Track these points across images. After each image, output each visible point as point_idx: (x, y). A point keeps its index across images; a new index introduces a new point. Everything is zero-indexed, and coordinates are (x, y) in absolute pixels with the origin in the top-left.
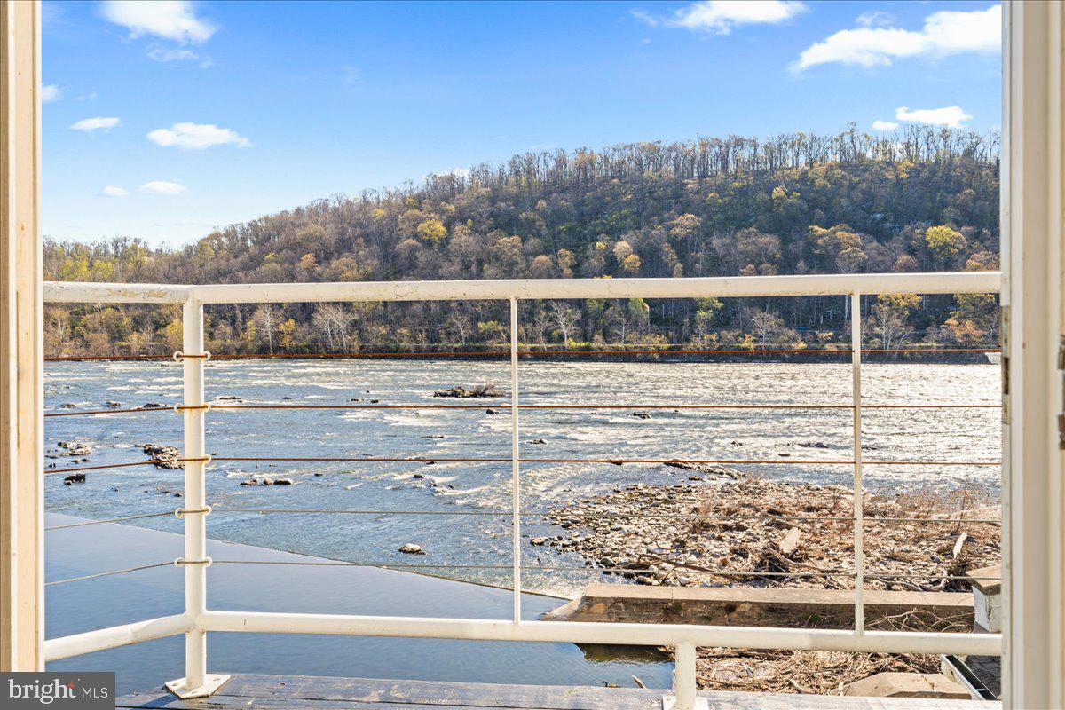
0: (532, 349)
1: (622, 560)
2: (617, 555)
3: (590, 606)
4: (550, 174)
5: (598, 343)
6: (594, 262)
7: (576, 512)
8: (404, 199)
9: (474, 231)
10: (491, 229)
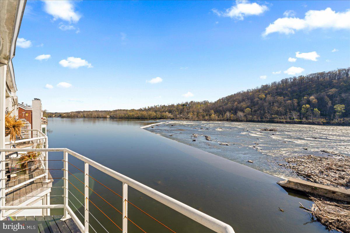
0: (286, 121)
1: (303, 173)
2: (301, 171)
3: (289, 183)
4: (291, 82)
5: (304, 120)
6: (303, 102)
7: (292, 159)
8: (256, 91)
9: (272, 96)
10: (276, 95)
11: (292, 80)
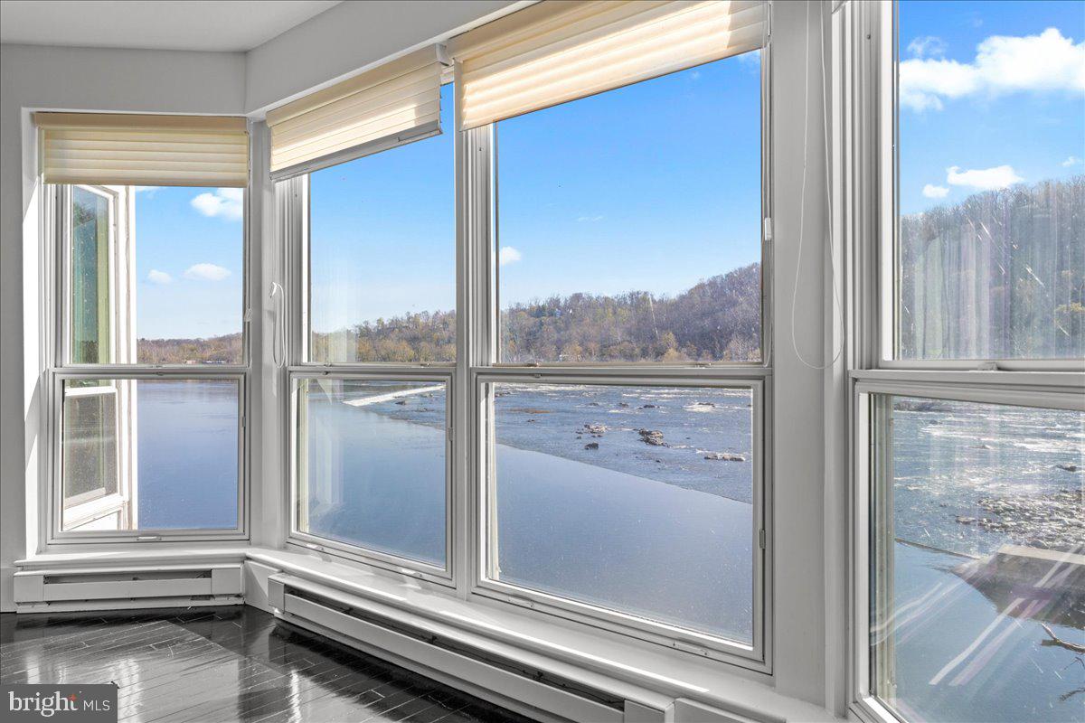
11: (1011, 200)
